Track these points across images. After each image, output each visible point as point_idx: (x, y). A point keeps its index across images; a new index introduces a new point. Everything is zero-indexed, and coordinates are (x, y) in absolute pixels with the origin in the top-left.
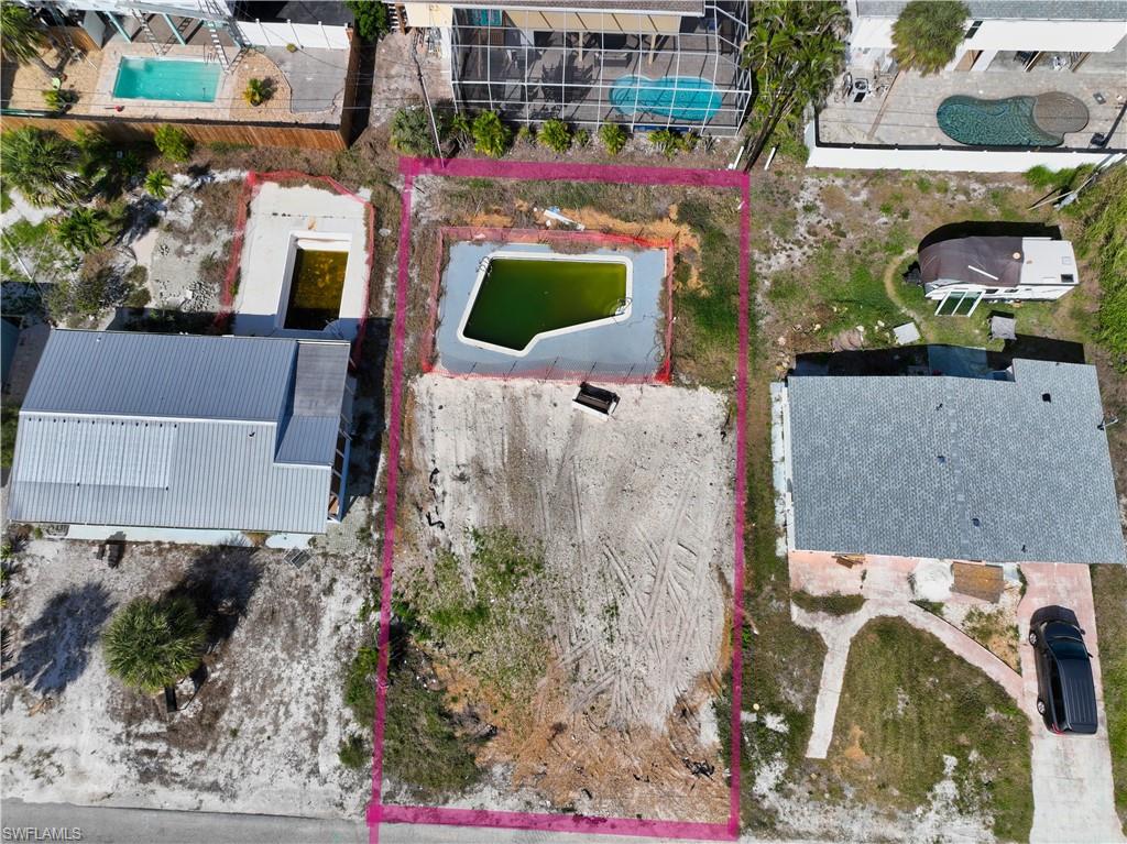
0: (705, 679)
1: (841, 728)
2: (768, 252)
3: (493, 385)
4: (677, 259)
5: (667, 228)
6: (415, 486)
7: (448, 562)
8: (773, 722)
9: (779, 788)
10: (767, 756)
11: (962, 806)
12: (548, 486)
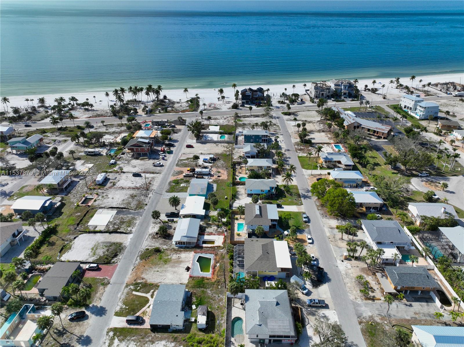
0: (147, 281)
1: (136, 295)
2: (211, 291)
3: (192, 259)
4: (210, 279)
5: (216, 277)
6: (179, 252)
7: (168, 256)
8: (139, 288)
9: (130, 288)
10: (135, 287)
11: (121, 308)
12: (176, 265)
